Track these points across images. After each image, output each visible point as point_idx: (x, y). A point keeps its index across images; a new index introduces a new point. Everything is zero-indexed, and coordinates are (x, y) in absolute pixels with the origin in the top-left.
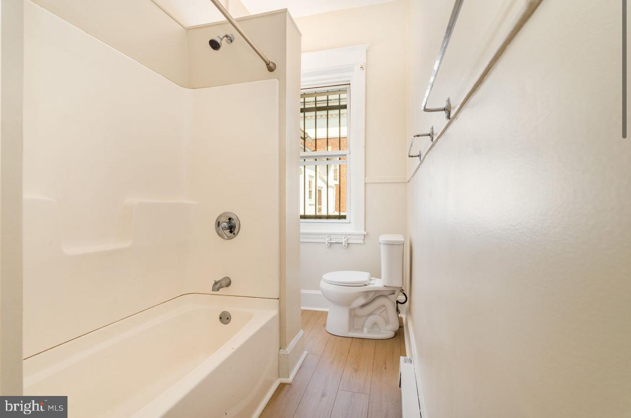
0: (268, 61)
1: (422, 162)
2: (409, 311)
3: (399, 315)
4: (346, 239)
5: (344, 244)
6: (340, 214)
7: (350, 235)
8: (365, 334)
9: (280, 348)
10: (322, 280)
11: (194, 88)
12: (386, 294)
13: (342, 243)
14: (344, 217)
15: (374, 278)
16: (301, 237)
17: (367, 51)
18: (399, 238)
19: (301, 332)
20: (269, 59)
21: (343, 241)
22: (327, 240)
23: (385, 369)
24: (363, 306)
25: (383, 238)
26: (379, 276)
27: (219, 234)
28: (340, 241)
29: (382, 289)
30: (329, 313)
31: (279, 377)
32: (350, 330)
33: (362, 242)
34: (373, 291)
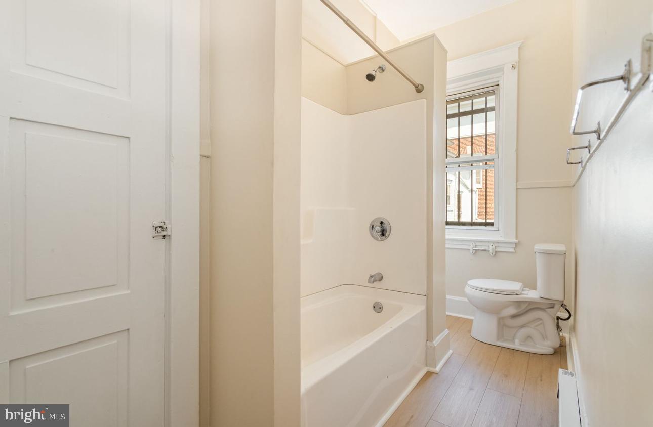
0: (416, 85)
1: (584, 169)
2: (573, 329)
3: (561, 334)
4: (494, 247)
5: (491, 252)
6: (486, 221)
7: (498, 242)
8: (517, 345)
9: (427, 340)
10: (467, 286)
11: (351, 115)
12: (544, 307)
13: (489, 251)
14: (492, 224)
15: (528, 289)
16: (446, 243)
17: (519, 48)
18: (561, 248)
19: (446, 332)
20: (418, 81)
21: (491, 248)
22: (471, 247)
23: (541, 380)
24: (514, 316)
25: (538, 247)
26: (534, 288)
27: (373, 236)
28: (487, 249)
29: (539, 301)
30: (474, 321)
31: (426, 365)
32: (498, 338)
33: (512, 250)
34: (526, 302)
